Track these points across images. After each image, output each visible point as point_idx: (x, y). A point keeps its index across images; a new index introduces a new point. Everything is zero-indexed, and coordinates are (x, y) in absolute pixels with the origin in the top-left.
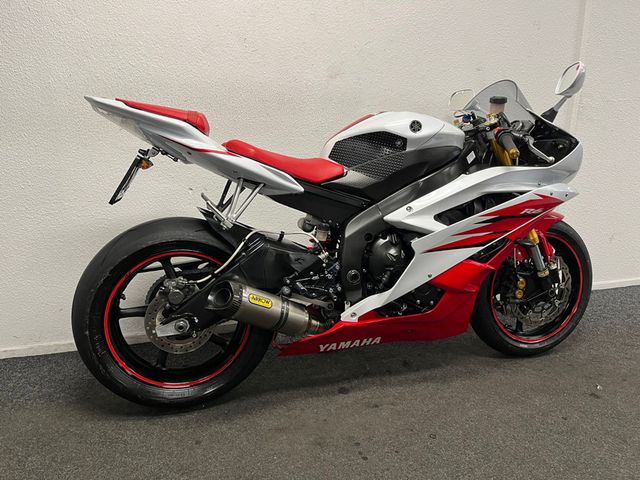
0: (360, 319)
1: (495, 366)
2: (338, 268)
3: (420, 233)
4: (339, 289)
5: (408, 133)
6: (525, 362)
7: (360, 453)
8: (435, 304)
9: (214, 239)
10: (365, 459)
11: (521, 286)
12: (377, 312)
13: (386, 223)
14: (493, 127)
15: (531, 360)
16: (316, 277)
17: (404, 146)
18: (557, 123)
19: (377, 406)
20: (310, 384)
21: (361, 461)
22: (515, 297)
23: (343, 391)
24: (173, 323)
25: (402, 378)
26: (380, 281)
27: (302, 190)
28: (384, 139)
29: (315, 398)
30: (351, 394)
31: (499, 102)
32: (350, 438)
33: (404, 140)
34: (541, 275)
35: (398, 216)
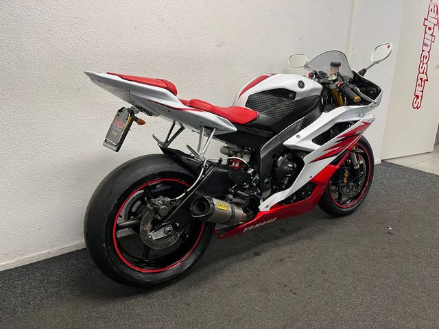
0: (271, 208)
1: (332, 224)
2: (258, 178)
3: (307, 152)
4: (259, 191)
5: (297, 89)
6: (345, 219)
7: (291, 291)
8: (311, 193)
9: (182, 168)
10: (295, 294)
11: (346, 175)
12: (280, 203)
13: (284, 146)
14: (334, 81)
15: (347, 217)
16: (247, 186)
17: (294, 98)
18: (366, 77)
19: (282, 260)
20: (235, 253)
21: (293, 296)
22: (343, 182)
23: (257, 254)
24: (163, 229)
25: (285, 240)
26: (283, 184)
27: (236, 130)
28: (282, 93)
29: (243, 262)
30: (263, 255)
31: (336, 65)
32: (280, 283)
33: (295, 93)
34: (355, 168)
35: (292, 142)
